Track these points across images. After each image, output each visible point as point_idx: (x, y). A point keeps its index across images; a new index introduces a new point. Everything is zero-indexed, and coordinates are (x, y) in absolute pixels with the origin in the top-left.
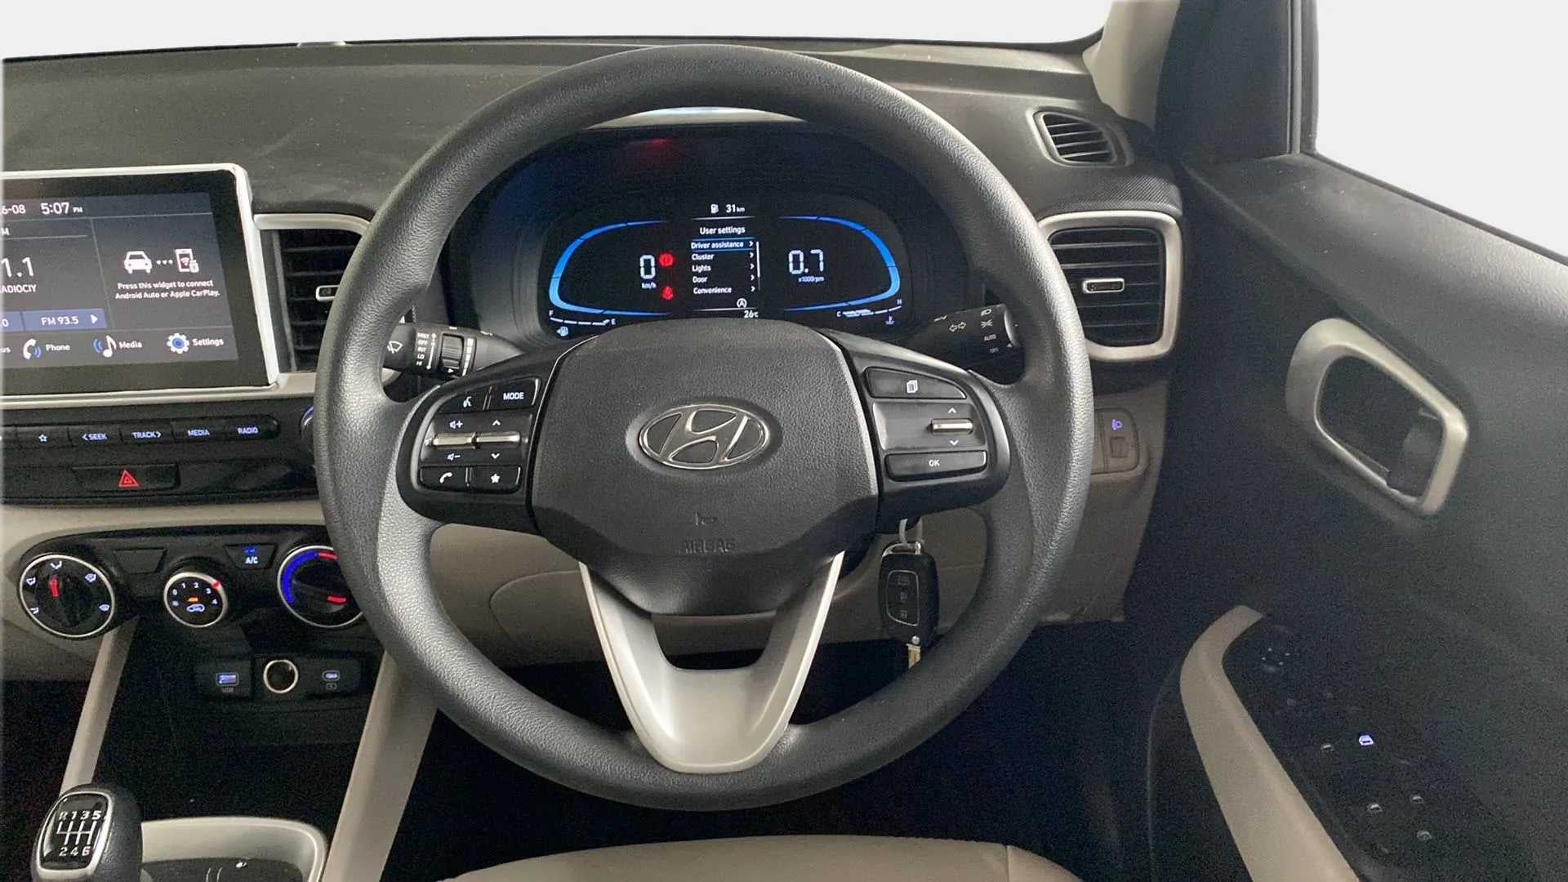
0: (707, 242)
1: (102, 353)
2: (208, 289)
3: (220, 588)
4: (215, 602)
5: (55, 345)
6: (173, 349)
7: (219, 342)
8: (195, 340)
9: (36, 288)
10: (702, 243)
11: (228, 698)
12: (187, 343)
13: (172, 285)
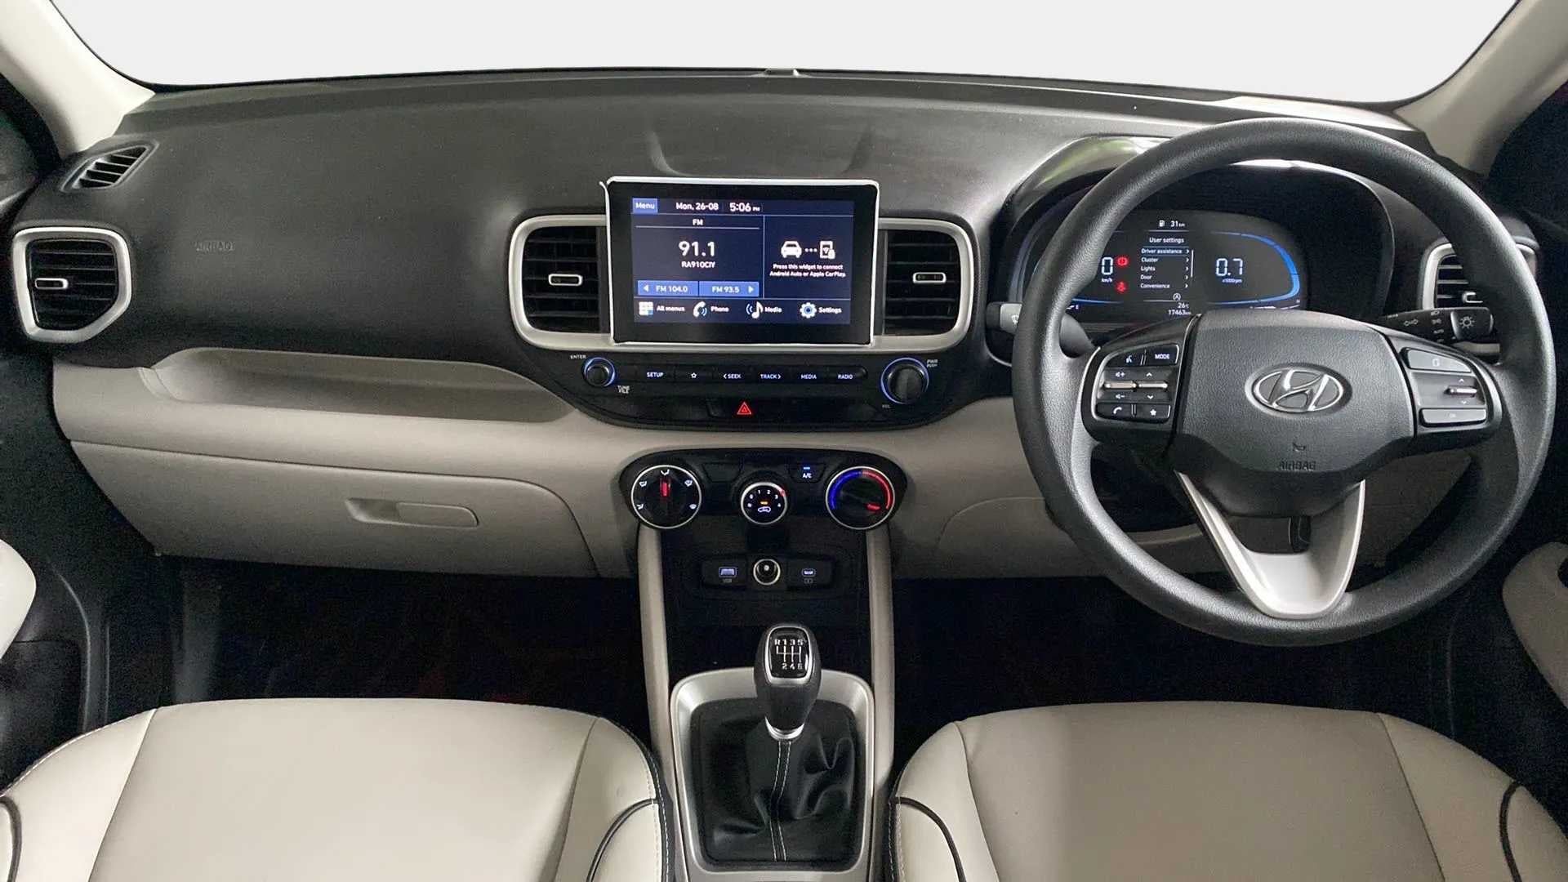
0: (1153, 249)
1: (751, 313)
2: (838, 272)
3: (784, 495)
4: (779, 505)
5: (718, 307)
6: (804, 314)
7: (837, 311)
8: (820, 308)
9: (716, 265)
10: (1150, 249)
11: (727, 587)
12: (815, 310)
13: (813, 267)
